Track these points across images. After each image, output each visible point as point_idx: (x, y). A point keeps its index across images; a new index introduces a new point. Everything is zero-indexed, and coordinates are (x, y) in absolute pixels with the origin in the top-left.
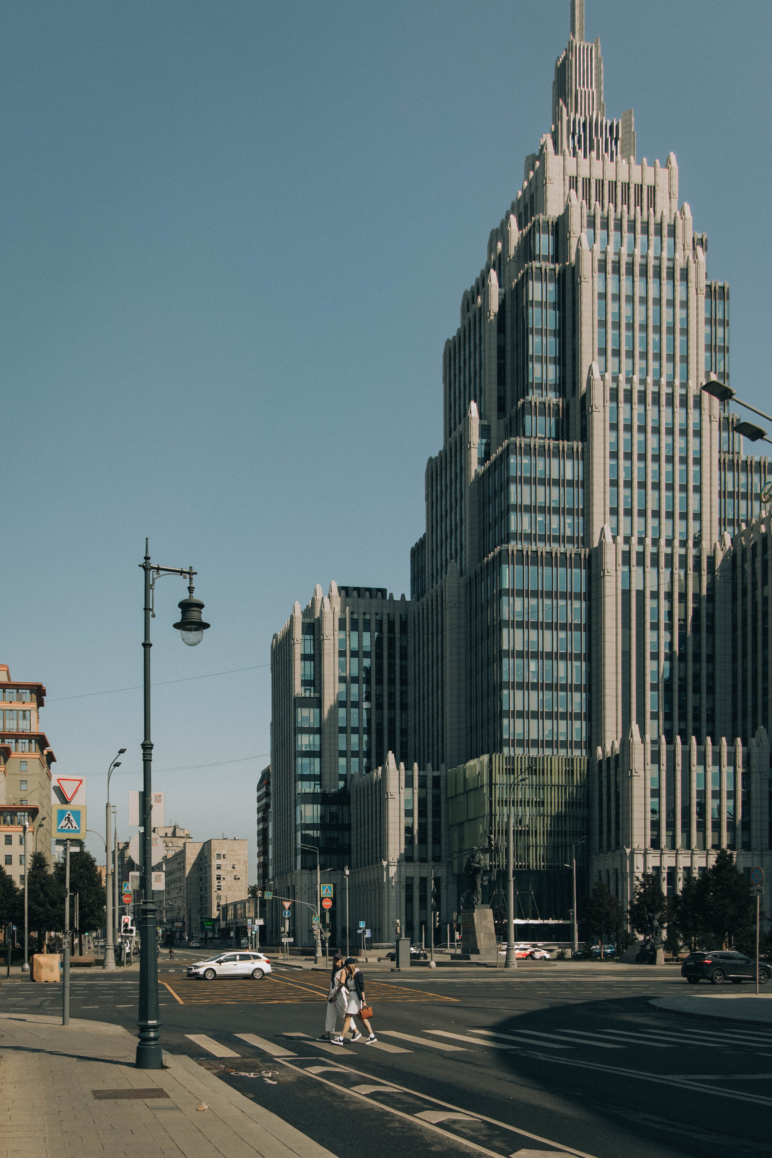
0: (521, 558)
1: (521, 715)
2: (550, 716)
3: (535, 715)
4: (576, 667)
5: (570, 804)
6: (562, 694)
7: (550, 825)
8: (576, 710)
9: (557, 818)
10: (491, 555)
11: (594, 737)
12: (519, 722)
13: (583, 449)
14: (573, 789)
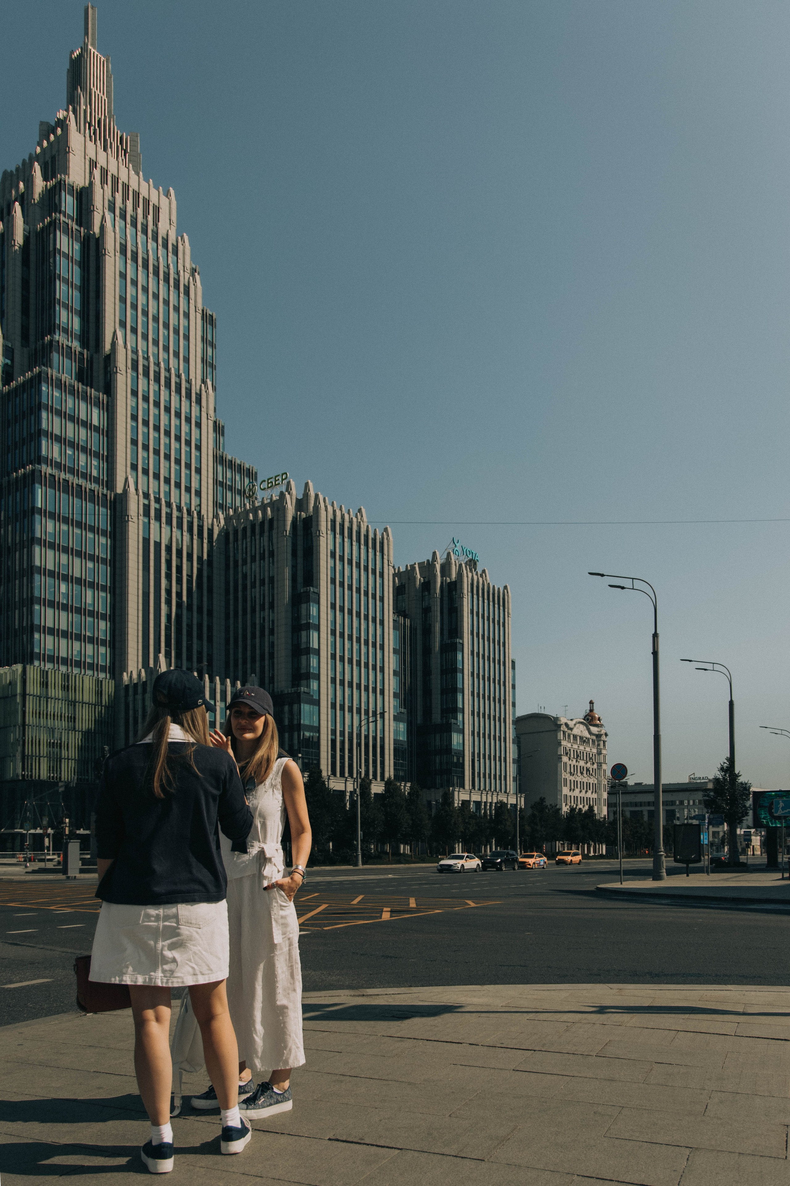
0: (53, 482)
1: (51, 631)
2: (79, 637)
3: (65, 634)
4: (102, 597)
5: (99, 722)
6: (89, 619)
7: (81, 740)
8: (102, 637)
9: (87, 734)
10: (21, 471)
11: (117, 664)
12: (49, 639)
13: (108, 402)
14: (102, 709)
